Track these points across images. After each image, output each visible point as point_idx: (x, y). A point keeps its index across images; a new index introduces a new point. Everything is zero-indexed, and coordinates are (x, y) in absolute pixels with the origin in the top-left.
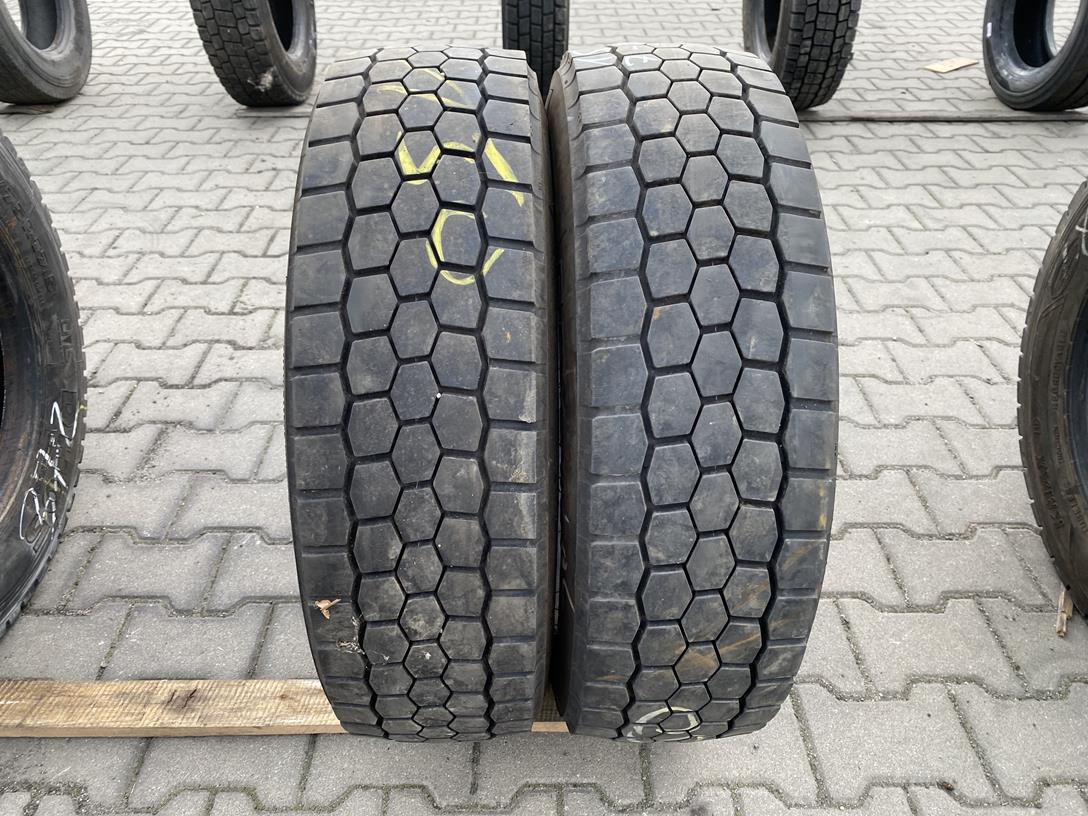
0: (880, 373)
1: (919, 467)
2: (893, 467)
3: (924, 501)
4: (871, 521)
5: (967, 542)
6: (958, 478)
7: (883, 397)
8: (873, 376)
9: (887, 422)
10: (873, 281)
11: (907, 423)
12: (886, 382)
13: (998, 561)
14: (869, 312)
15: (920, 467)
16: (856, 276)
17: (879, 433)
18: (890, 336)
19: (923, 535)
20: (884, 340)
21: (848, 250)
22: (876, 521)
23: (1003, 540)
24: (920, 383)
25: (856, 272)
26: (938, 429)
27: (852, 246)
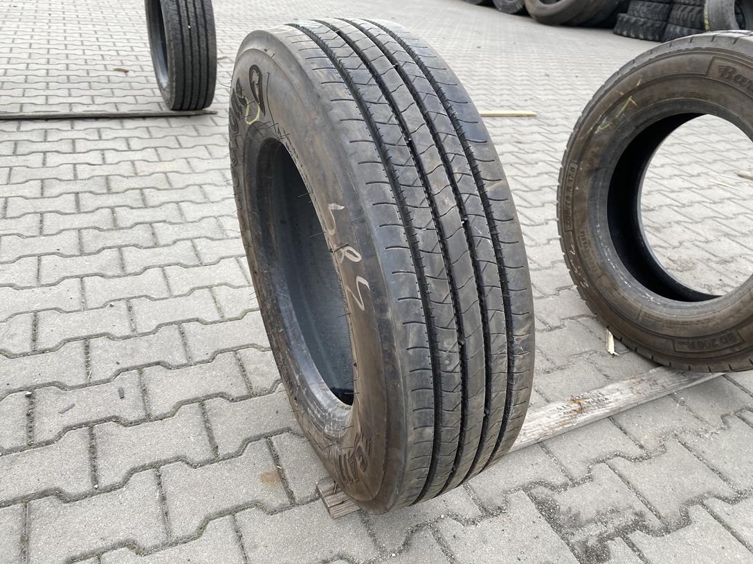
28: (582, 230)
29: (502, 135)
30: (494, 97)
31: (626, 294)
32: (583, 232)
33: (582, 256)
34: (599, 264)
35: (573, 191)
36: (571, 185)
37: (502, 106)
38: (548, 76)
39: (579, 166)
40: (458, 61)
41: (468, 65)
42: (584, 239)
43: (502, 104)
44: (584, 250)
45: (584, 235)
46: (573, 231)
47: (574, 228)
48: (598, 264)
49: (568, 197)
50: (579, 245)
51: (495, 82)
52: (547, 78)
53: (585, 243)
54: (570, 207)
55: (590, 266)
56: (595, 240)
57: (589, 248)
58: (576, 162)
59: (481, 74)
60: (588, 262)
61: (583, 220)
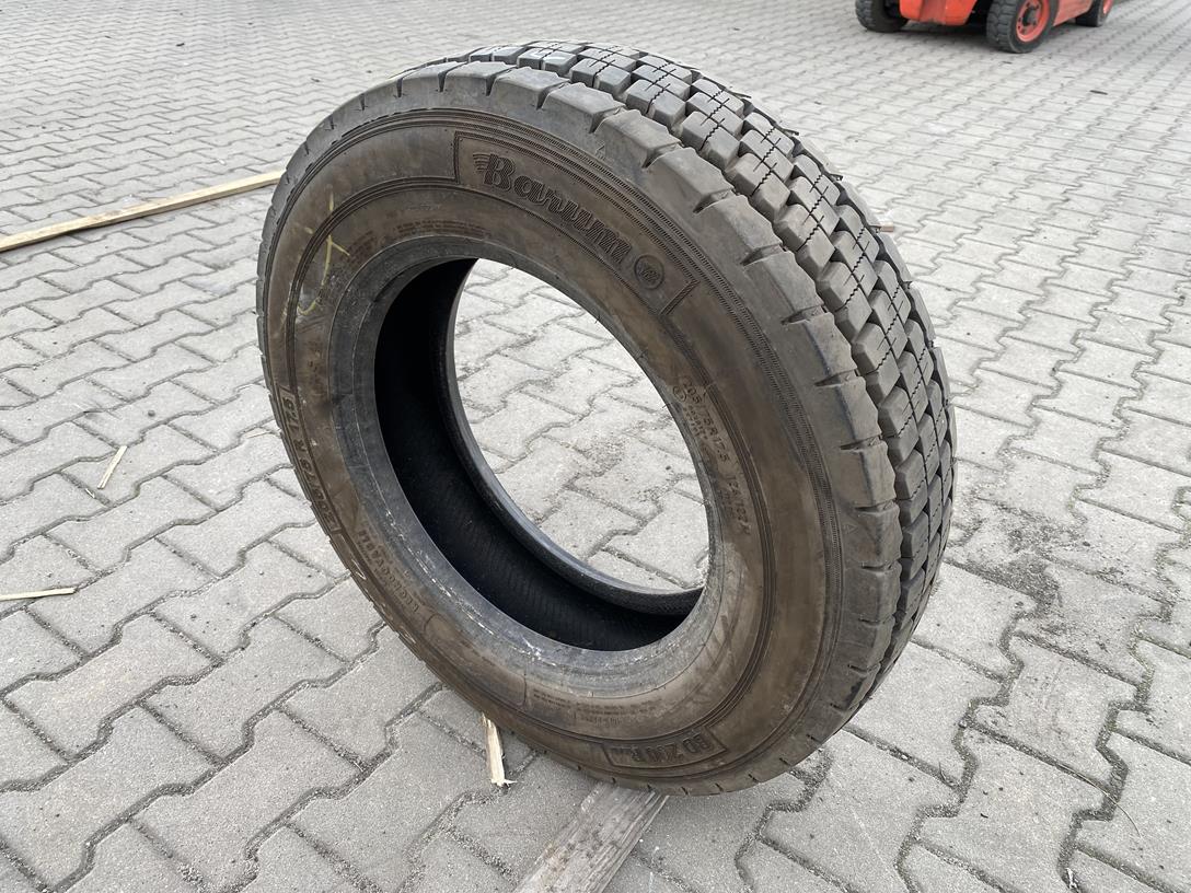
28: (359, 529)
29: (232, 241)
30: (215, 153)
31: (487, 653)
32: (364, 532)
33: (381, 582)
34: (418, 593)
35: (309, 450)
36: (299, 437)
37: (232, 171)
38: (318, 81)
39: (297, 397)
40: (137, 85)
41: (160, 90)
42: (371, 546)
43: (233, 163)
44: (379, 569)
45: (368, 539)
46: (343, 531)
47: (342, 525)
48: (415, 594)
49: (304, 463)
50: (365, 559)
51: (215, 118)
52: (315, 86)
53: (376, 554)
54: (318, 484)
55: (403, 601)
56: (394, 546)
57: (386, 564)
58: (287, 387)
59: (187, 103)
60: (397, 594)
61: (355, 510)
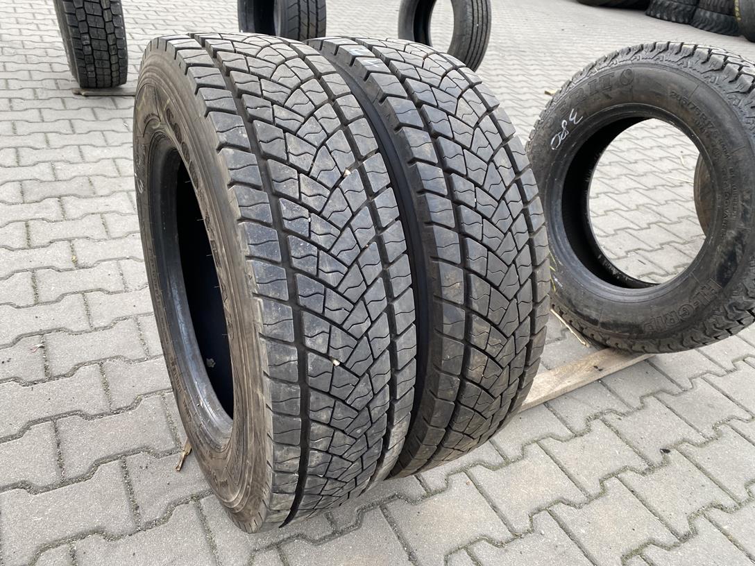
0: (106, 286)
1: (111, 358)
2: (90, 363)
3: (106, 385)
4: (54, 414)
5: (130, 412)
6: (140, 360)
7: (101, 306)
8: (100, 290)
9: (97, 326)
10: (125, 215)
11: (115, 323)
12: (109, 293)
13: (150, 422)
14: (114, 239)
15: (113, 358)
16: (113, 212)
17: (88, 336)
18: (124, 255)
19: (96, 415)
20: (118, 259)
21: (114, 192)
22: (58, 413)
23: (159, 403)
24: (136, 290)
25: (114, 208)
26: (138, 324)
27: (117, 188)
